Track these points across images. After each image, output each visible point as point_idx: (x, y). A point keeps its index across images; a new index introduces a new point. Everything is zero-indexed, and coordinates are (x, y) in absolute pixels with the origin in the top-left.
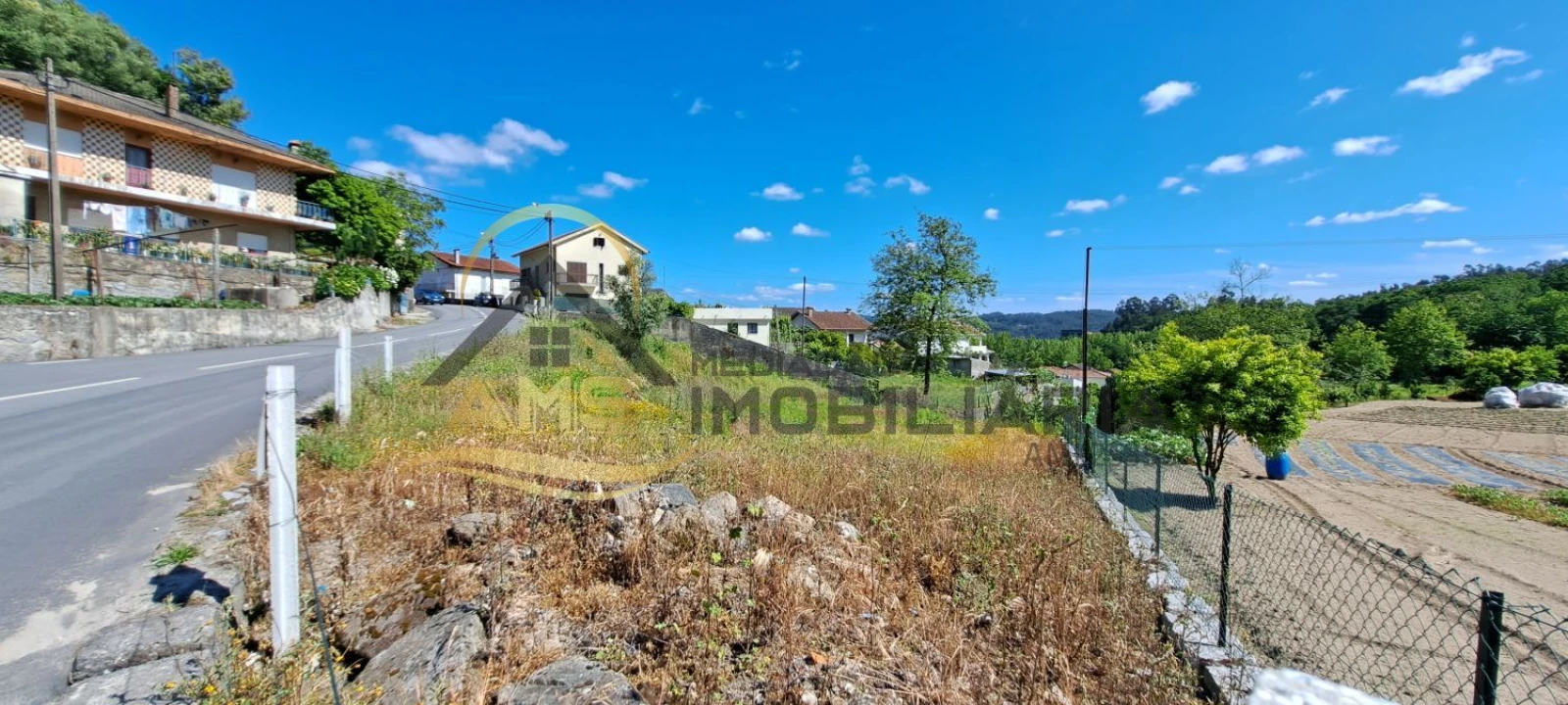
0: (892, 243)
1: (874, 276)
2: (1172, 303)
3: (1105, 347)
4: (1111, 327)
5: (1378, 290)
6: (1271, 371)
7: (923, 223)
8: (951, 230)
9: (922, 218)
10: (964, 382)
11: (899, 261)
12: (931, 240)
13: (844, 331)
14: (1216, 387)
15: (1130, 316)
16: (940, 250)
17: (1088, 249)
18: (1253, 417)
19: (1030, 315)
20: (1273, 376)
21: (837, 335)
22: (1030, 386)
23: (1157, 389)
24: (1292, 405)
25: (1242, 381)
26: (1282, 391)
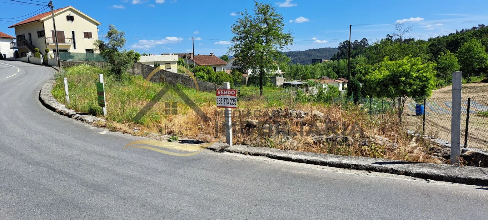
0: (242, 18)
1: (233, 35)
2: (364, 43)
3: (334, 68)
4: (336, 57)
6: (421, 72)
7: (257, 7)
8: (271, 11)
9: (257, 4)
10: (273, 89)
11: (245, 28)
12: (261, 16)
13: (211, 66)
14: (403, 79)
15: (345, 50)
16: (265, 21)
17: (350, 26)
18: (415, 90)
20: (422, 74)
21: (209, 68)
22: (305, 89)
23: (381, 81)
24: (428, 84)
25: (412, 76)
26: (424, 79)
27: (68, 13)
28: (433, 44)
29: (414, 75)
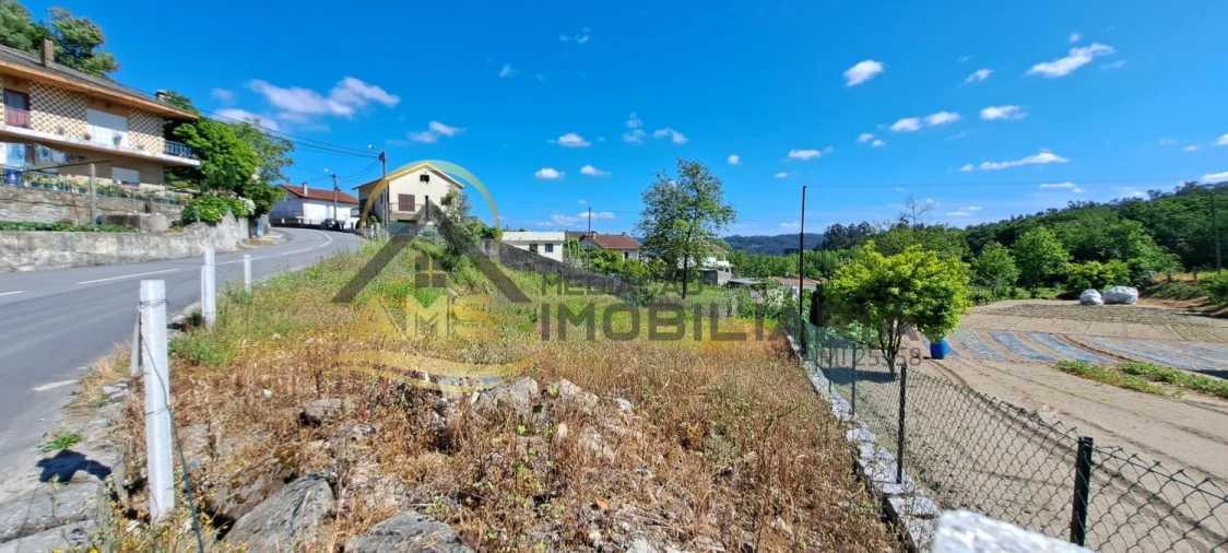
0: (657, 181)
1: (643, 207)
2: (864, 229)
3: (816, 261)
4: (821, 247)
5: (1009, 219)
6: (935, 278)
7: (681, 166)
8: (702, 172)
9: (680, 162)
10: (712, 288)
11: (663, 195)
12: (688, 178)
15: (834, 238)
16: (694, 186)
17: (804, 188)
18: (922, 313)
19: (761, 237)
20: (936, 282)
21: (615, 253)
22: (761, 292)
23: (854, 292)
24: (949, 304)
25: (914, 285)
26: (942, 293)
27: (422, 172)
28: (972, 235)
29: (919, 284)
